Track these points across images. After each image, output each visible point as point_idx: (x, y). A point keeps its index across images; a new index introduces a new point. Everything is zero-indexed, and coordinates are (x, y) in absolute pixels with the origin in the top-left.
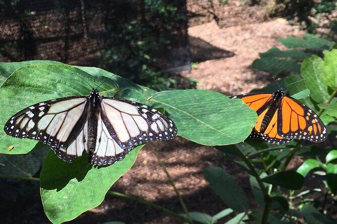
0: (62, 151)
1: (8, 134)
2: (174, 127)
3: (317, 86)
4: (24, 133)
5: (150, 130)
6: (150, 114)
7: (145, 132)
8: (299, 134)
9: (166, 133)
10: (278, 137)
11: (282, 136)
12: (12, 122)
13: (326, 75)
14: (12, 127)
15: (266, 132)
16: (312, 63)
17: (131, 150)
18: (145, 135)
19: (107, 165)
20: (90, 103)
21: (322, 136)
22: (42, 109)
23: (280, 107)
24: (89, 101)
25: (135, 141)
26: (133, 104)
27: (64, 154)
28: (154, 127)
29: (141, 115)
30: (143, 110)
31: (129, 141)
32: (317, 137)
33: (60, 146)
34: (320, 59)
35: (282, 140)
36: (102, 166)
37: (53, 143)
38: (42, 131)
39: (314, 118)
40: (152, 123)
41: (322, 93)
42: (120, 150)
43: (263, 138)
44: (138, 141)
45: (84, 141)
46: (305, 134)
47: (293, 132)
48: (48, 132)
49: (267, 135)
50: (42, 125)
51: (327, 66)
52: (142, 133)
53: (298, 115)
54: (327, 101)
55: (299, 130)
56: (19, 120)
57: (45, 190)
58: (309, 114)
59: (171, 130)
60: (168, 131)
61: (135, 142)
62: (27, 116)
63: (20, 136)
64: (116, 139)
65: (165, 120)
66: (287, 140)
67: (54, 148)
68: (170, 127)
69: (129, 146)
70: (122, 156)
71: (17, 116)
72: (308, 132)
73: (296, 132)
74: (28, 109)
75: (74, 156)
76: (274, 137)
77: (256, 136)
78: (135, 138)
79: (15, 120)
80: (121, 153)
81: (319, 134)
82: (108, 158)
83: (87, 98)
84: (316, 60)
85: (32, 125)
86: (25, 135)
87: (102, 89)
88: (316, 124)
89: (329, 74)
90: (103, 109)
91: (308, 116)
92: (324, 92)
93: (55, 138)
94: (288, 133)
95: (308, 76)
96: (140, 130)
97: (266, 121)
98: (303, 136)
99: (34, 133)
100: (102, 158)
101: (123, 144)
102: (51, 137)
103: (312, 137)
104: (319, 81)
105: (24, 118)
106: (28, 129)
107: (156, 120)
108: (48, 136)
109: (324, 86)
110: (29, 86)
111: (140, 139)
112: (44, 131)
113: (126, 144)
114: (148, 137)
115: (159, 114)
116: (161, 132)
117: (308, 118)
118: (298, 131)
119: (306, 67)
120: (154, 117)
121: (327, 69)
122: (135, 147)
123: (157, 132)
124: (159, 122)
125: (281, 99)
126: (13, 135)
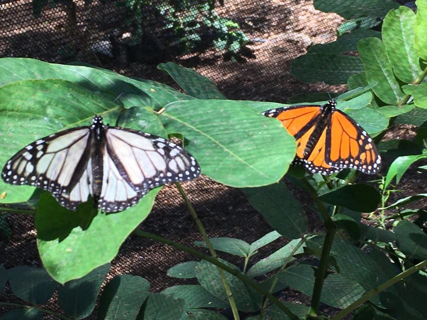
0: (64, 198)
1: (5, 181)
2: (197, 166)
3: (405, 57)
4: (22, 179)
5: (168, 169)
6: (167, 149)
7: (161, 172)
8: (350, 163)
9: (187, 173)
10: (325, 165)
11: (330, 164)
12: (9, 167)
13: (416, 39)
14: (10, 173)
15: (310, 158)
16: (398, 17)
17: (146, 194)
18: (162, 175)
19: (118, 212)
20: (93, 135)
21: (375, 166)
22: (40, 148)
23: (329, 124)
24: (93, 133)
25: (150, 182)
26: (147, 137)
27: (67, 201)
28: (173, 165)
29: (156, 151)
30: (159, 144)
31: (143, 183)
32: (370, 168)
33: (62, 191)
34: (411, 12)
35: (329, 169)
36: (111, 212)
37: (54, 189)
38: (42, 175)
39: (368, 143)
40: (170, 161)
41: (410, 67)
42: (133, 194)
43: (307, 166)
44: (154, 182)
45: (89, 183)
46: (357, 162)
47: (343, 160)
48: (48, 176)
49: (312, 163)
50: (41, 168)
51: (419, 26)
52: (158, 173)
53: (350, 137)
54: (417, 80)
55: (351, 157)
56: (16, 164)
57: (43, 242)
58: (362, 137)
59: (193, 169)
60: (190, 171)
61: (151, 184)
62: (24, 158)
63: (19, 183)
64: (128, 180)
65: (186, 157)
66: (336, 169)
67: (56, 195)
68: (191, 165)
69: (144, 188)
70: (135, 201)
71: (14, 159)
72: (360, 160)
73: (346, 160)
74: (24, 150)
75: (78, 202)
76: (319, 165)
77: (298, 164)
78: (150, 179)
79: (12, 164)
80: (135, 197)
81: (372, 163)
82: (119, 204)
83: (89, 127)
84: (406, 14)
85: (30, 168)
86: (24, 181)
87: (103, 108)
88: (370, 150)
89: (422, 39)
90: (109, 142)
91: (361, 139)
92: (414, 65)
93: (56, 182)
94: (337, 161)
95: (391, 39)
96: (156, 170)
97: (311, 144)
98: (354, 165)
99: (34, 178)
100: (110, 203)
101: (136, 186)
102: (52, 182)
103: (364, 167)
104: (407, 48)
105: (21, 161)
106: (27, 174)
107: (175, 156)
108: (48, 180)
109: (414, 56)
110: (13, 110)
111: (157, 179)
112: (44, 175)
113: (140, 186)
114: (166, 177)
115: (178, 149)
116: (181, 172)
117: (361, 142)
118: (348, 159)
119: (390, 25)
120: (173, 153)
121: (420, 30)
122: (151, 189)
123: (176, 171)
124: (178, 159)
125: (331, 114)
126: (11, 183)
